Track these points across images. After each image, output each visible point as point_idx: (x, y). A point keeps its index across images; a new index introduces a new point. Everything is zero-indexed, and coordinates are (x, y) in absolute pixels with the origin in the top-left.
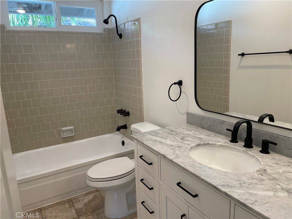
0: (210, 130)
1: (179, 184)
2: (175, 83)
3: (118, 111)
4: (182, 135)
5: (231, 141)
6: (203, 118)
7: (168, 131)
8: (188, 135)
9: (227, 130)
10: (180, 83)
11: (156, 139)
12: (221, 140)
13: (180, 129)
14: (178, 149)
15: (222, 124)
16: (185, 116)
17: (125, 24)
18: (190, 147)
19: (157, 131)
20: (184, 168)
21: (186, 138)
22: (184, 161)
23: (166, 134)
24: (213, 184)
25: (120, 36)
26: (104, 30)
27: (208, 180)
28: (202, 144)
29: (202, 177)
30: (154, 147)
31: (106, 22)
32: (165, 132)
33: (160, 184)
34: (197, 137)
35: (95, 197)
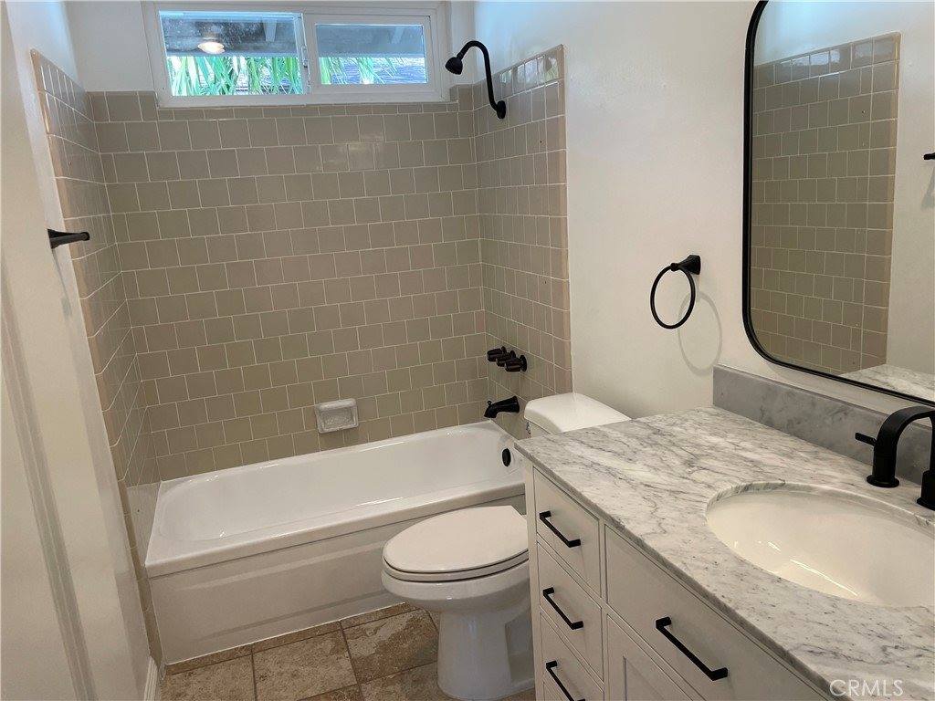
0: (798, 435)
1: (662, 624)
2: (674, 267)
3: (490, 353)
4: (691, 450)
5: (871, 480)
6: (770, 389)
7: (644, 433)
8: (711, 448)
9: (859, 437)
10: (692, 266)
11: (596, 459)
12: (834, 474)
13: (687, 424)
14: (670, 499)
15: (841, 415)
16: (709, 381)
17: (515, 69)
18: (713, 494)
19: (605, 430)
20: (679, 574)
21: (705, 462)
22: (686, 547)
23: (634, 443)
24: (779, 642)
25: (501, 109)
26: (452, 91)
27: (764, 627)
28: (761, 485)
29: (742, 613)
30: (585, 489)
31: (455, 66)
32: (633, 436)
33: (604, 612)
34: (746, 459)
35: (413, 624)
